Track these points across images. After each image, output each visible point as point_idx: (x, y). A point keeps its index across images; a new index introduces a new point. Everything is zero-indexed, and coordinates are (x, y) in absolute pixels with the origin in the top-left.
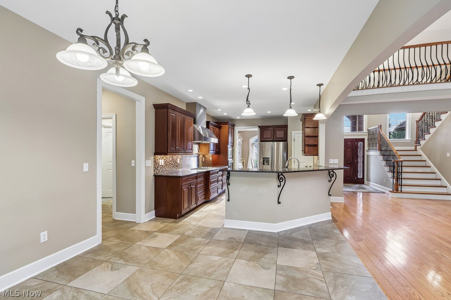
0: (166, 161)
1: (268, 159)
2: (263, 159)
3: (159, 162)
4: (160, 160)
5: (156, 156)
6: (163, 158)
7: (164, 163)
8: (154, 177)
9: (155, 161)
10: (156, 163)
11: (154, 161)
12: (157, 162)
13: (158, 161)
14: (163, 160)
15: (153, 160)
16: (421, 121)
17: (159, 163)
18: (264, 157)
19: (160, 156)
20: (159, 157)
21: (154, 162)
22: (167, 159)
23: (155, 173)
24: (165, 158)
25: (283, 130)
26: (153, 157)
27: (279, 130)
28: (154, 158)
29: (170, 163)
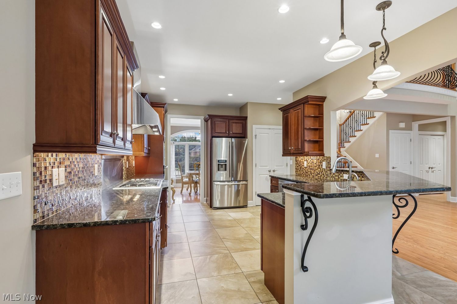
0: (70, 173)
1: (226, 162)
2: (218, 162)
3: (51, 175)
4: (55, 170)
5: (43, 155)
6: (64, 163)
7: (66, 177)
8: (34, 232)
9: (38, 175)
10: (41, 181)
11: (34, 174)
12: (43, 178)
13: (49, 173)
14: (62, 169)
15: (29, 170)
16: (344, 124)
17: (51, 180)
18: (219, 159)
19: (54, 154)
20: (50, 158)
21: (35, 178)
22: (73, 166)
23: (38, 216)
24: (67, 163)
25: (241, 123)
26: (28, 159)
27: (236, 123)
28: (34, 165)
29: (79, 178)
